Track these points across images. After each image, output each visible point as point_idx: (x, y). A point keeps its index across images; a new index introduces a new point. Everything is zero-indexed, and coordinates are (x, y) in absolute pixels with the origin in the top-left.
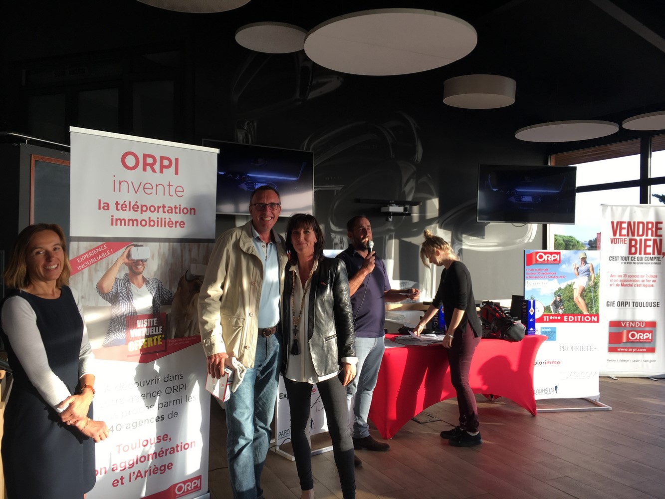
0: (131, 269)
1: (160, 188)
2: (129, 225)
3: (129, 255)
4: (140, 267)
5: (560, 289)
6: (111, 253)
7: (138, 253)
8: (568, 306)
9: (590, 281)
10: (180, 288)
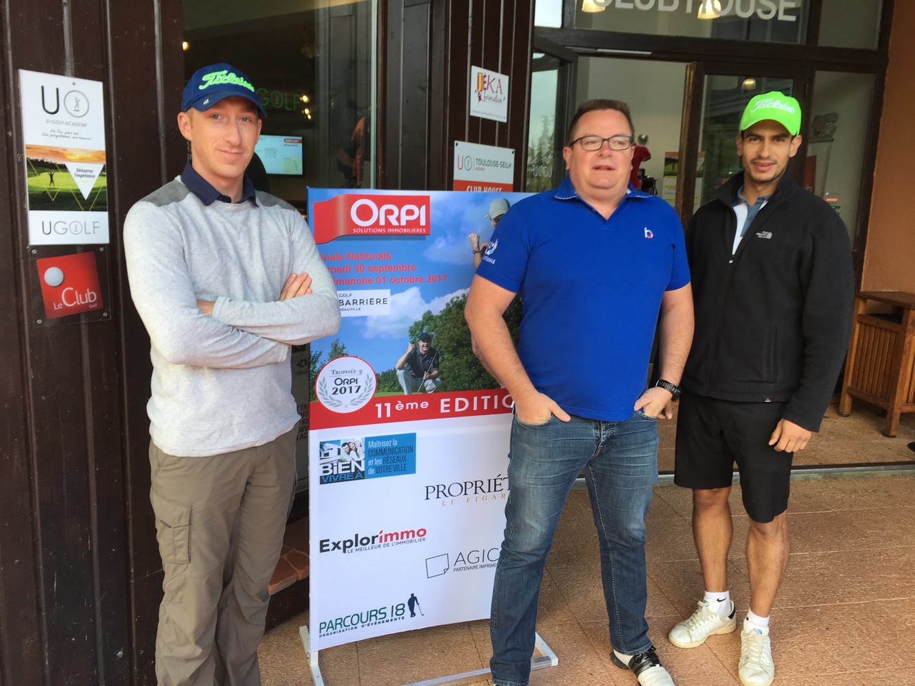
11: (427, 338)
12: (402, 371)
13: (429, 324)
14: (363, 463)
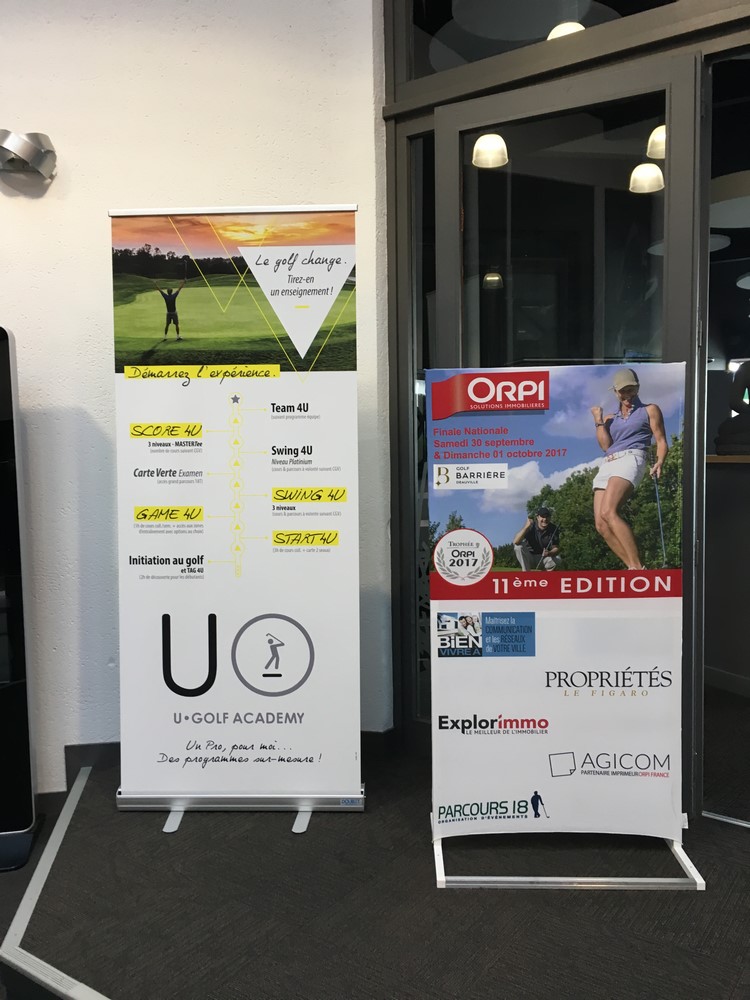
5: (547, 492)
8: (572, 547)
9: (652, 465)
11: (546, 514)
12: (520, 547)
13: (549, 500)
14: (480, 639)
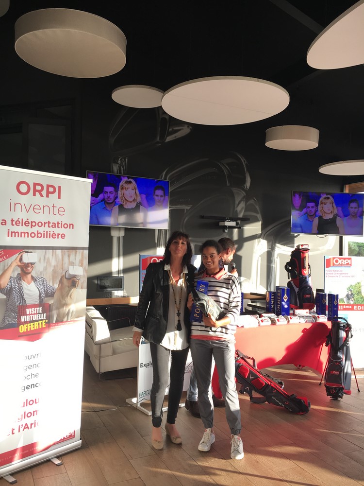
0: (22, 270)
1: (46, 209)
2: (21, 237)
3: (21, 259)
4: (29, 268)
6: (7, 258)
7: (27, 258)
10: (60, 284)
